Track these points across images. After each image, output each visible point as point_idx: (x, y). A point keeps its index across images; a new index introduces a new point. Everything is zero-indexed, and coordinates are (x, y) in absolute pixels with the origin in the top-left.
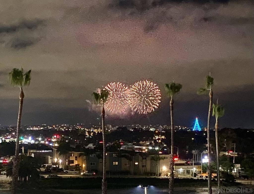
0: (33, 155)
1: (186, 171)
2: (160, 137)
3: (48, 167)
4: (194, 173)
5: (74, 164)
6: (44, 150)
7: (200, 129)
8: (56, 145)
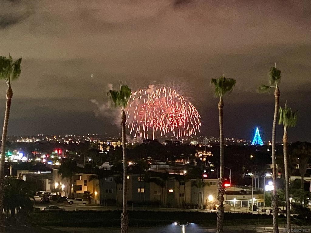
0: (24, 178)
1: (241, 202)
2: (204, 154)
3: (45, 194)
4: (254, 206)
5: (83, 192)
6: (41, 171)
7: (261, 143)
8: (58, 164)
